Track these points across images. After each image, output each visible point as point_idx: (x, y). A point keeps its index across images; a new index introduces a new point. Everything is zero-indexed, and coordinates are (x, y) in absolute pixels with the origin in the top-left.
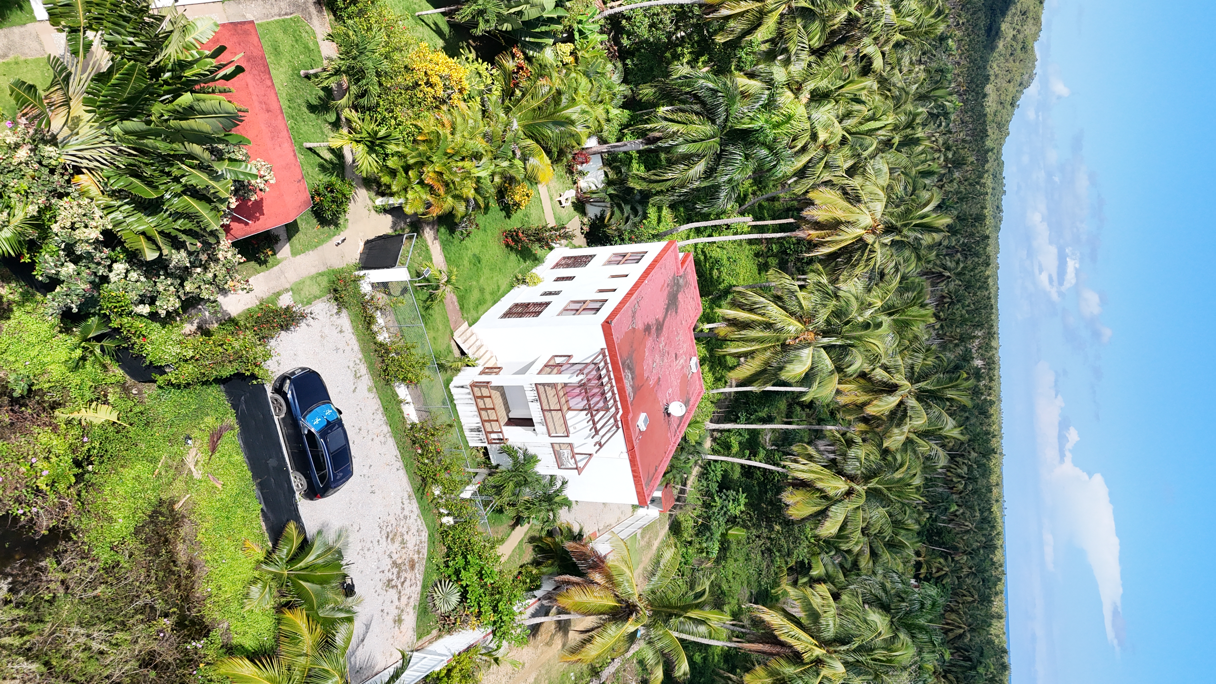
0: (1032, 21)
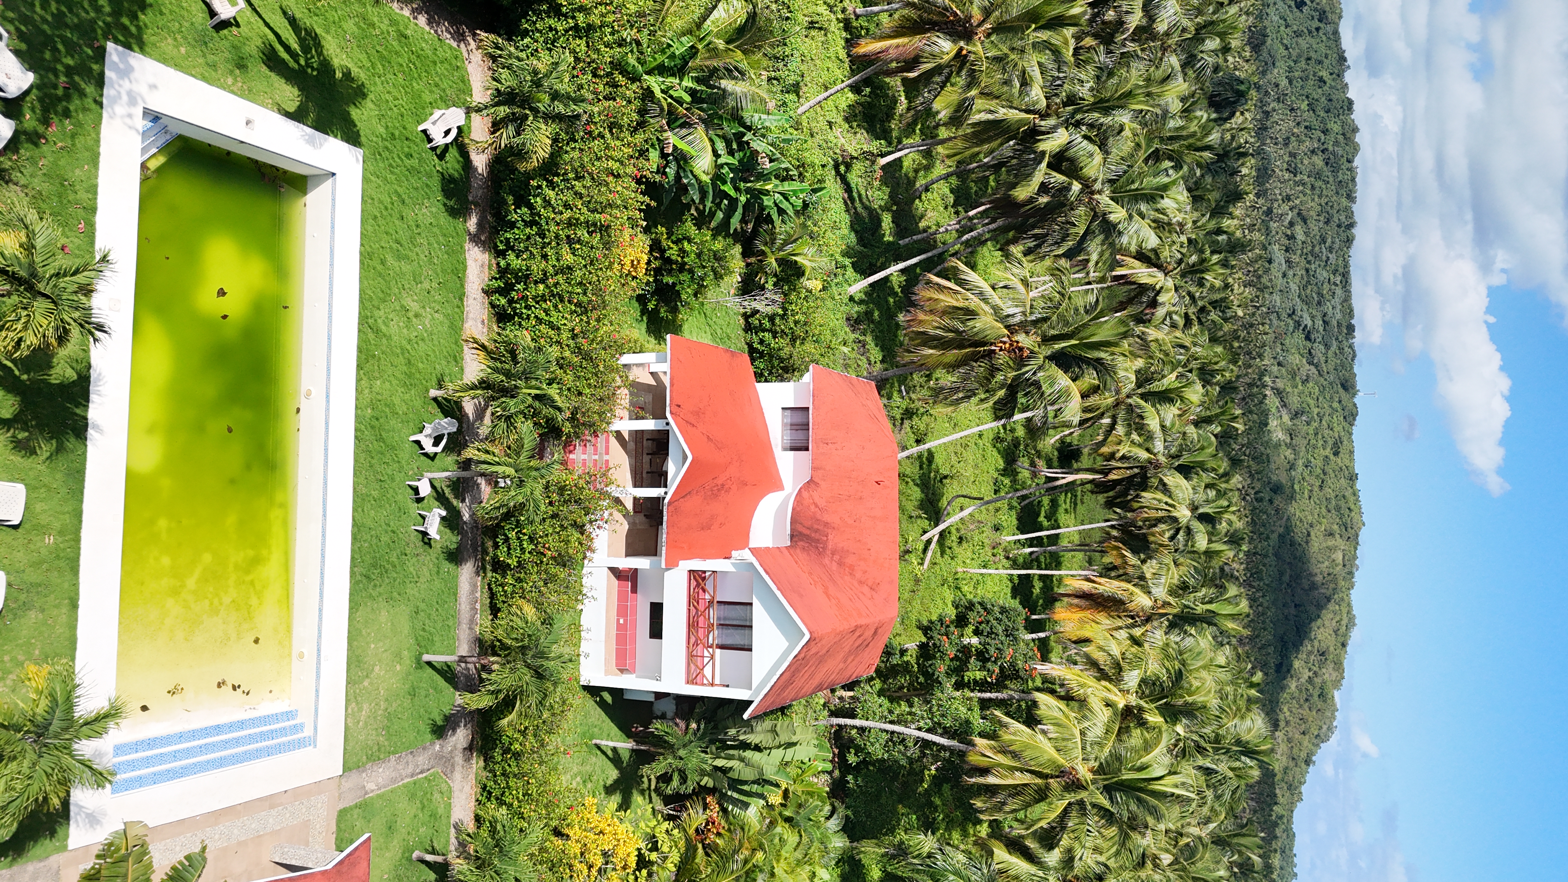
0: (1332, 665)
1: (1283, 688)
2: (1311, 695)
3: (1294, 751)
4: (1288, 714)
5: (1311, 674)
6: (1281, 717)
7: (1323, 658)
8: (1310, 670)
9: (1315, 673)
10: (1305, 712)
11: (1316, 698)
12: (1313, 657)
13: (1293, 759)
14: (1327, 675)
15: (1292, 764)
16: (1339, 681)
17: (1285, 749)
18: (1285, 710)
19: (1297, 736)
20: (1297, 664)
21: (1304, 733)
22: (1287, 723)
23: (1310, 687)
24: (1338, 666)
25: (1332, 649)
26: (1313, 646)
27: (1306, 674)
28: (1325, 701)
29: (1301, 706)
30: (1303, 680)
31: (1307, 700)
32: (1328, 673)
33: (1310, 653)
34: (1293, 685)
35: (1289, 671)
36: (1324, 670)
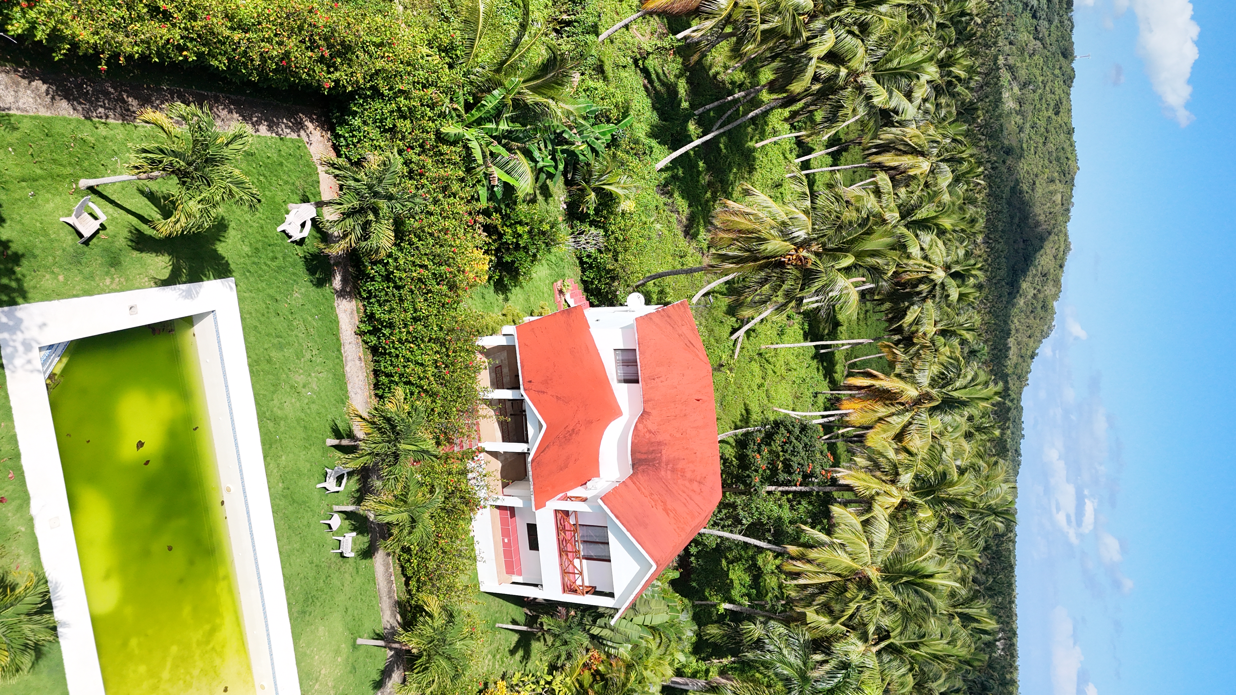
0: (1052, 283)
1: (1014, 305)
2: (1035, 308)
3: (1022, 351)
4: (1018, 323)
5: (1035, 292)
6: (1013, 327)
7: (1045, 279)
8: (1035, 288)
9: (1039, 291)
10: (1031, 321)
11: (1039, 309)
12: (1037, 279)
13: (1022, 357)
14: (1048, 291)
15: (1020, 360)
16: (1057, 294)
17: (1016, 350)
18: (1016, 321)
19: (1025, 339)
20: (1024, 285)
21: (1030, 337)
22: (1017, 331)
23: (1034, 302)
24: (1057, 282)
25: (1052, 270)
26: (1037, 270)
27: (1032, 292)
28: (1046, 311)
29: (1027, 317)
30: (1029, 297)
31: (1032, 312)
32: (1049, 290)
33: (1035, 275)
34: (1021, 302)
35: (1018, 292)
36: (1046, 288)
